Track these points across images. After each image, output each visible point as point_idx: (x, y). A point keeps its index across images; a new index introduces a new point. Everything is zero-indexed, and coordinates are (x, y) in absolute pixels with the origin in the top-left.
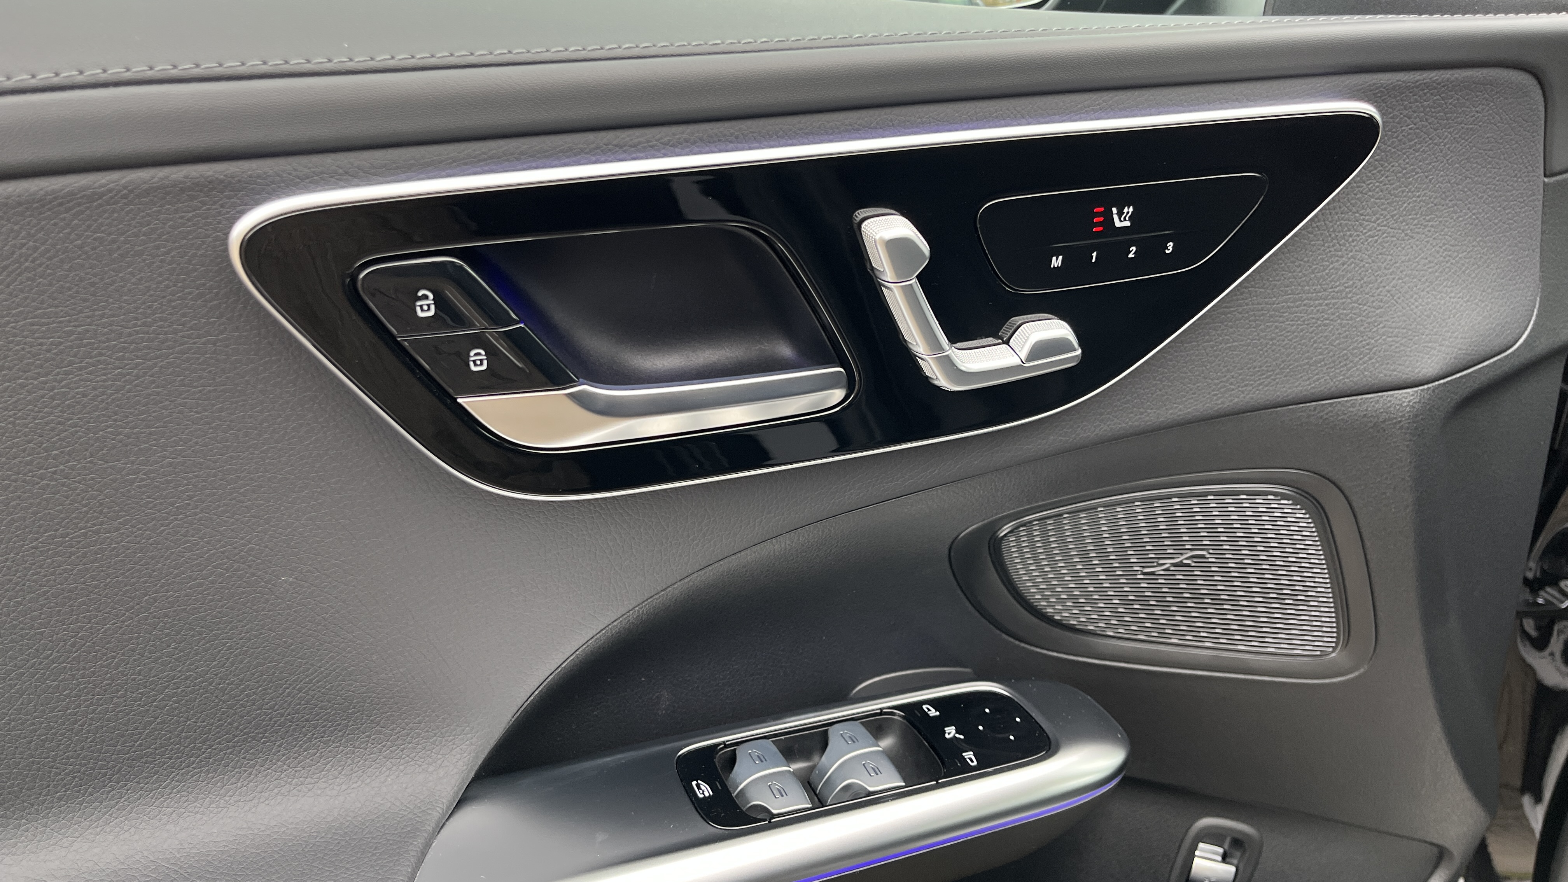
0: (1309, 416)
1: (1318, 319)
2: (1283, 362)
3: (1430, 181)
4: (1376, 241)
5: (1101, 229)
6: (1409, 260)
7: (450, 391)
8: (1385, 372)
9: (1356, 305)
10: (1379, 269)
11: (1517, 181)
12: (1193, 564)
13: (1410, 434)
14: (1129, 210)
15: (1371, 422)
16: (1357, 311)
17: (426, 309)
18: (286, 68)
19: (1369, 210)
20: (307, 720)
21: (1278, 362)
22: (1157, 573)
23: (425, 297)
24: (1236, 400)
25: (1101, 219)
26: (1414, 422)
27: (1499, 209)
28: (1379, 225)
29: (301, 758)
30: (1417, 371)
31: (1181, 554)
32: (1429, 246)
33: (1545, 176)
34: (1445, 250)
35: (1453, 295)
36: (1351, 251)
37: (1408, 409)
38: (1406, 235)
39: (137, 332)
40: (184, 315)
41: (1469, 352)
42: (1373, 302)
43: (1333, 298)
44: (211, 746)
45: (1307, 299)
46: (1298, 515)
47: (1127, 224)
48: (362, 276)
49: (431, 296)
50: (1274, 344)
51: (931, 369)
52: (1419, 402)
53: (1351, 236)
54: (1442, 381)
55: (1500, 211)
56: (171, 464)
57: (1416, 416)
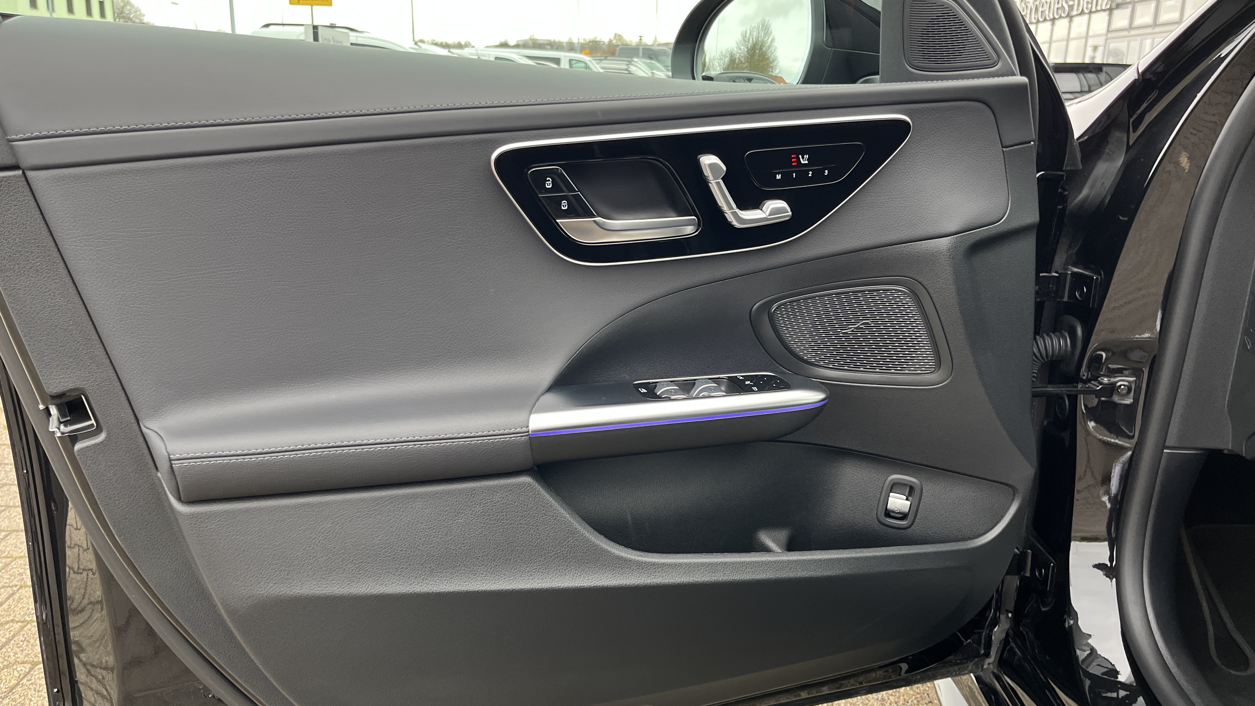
0: (903, 250)
1: (900, 207)
2: (887, 225)
3: (944, 149)
4: (922, 174)
5: (796, 164)
6: (938, 182)
7: (554, 217)
8: (933, 230)
9: (916, 201)
10: (925, 185)
11: (987, 149)
12: (864, 328)
13: (948, 258)
14: (806, 156)
15: (930, 253)
16: (917, 203)
17: (549, 185)
18: (511, 104)
19: (917, 161)
20: (495, 350)
21: (885, 225)
22: (849, 333)
23: (549, 180)
24: (868, 242)
25: (796, 160)
26: (949, 252)
27: (980, 161)
28: (922, 167)
29: (492, 365)
30: (947, 229)
31: (858, 322)
32: (947, 177)
33: (1003, 147)
34: (955, 178)
35: (961, 197)
36: (911, 178)
37: (945, 246)
38: (936, 171)
39: (458, 191)
40: (472, 186)
41: (971, 222)
42: (924, 199)
43: (905, 197)
44: (462, 356)
45: (894, 198)
46: (907, 300)
47: (807, 162)
48: (529, 172)
49: (551, 180)
50: (882, 218)
51: (730, 217)
52: (950, 243)
53: (910, 171)
54: (960, 235)
55: (981, 163)
56: (461, 241)
57: (949, 250)
